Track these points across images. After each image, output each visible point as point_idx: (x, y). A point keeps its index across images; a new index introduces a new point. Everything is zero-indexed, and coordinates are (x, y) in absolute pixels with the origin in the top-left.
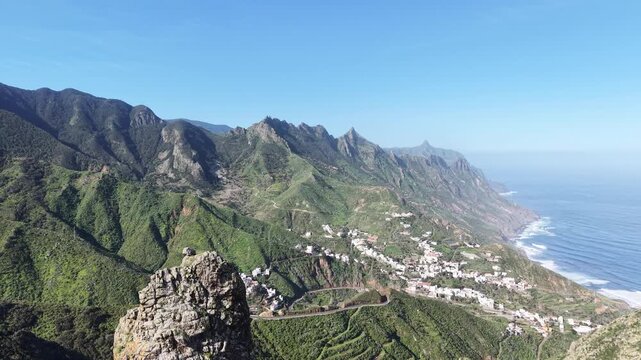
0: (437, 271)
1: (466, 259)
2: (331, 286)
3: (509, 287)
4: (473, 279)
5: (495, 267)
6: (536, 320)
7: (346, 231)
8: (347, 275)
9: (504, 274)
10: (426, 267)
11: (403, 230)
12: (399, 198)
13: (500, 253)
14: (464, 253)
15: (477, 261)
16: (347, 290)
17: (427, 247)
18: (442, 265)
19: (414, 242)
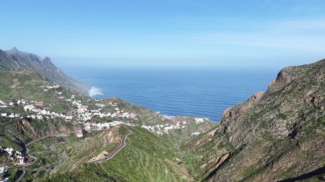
0: (91, 116)
1: (100, 107)
2: (37, 137)
3: (127, 117)
4: (110, 116)
5: (117, 109)
6: (150, 129)
7: (14, 101)
8: (45, 128)
9: (122, 111)
10: (83, 115)
11: (58, 95)
12: (44, 77)
13: (116, 101)
14: (97, 104)
15: (106, 107)
16: (49, 137)
17: (78, 104)
18: (90, 112)
19: (69, 102)
